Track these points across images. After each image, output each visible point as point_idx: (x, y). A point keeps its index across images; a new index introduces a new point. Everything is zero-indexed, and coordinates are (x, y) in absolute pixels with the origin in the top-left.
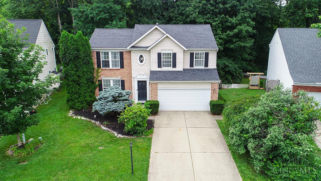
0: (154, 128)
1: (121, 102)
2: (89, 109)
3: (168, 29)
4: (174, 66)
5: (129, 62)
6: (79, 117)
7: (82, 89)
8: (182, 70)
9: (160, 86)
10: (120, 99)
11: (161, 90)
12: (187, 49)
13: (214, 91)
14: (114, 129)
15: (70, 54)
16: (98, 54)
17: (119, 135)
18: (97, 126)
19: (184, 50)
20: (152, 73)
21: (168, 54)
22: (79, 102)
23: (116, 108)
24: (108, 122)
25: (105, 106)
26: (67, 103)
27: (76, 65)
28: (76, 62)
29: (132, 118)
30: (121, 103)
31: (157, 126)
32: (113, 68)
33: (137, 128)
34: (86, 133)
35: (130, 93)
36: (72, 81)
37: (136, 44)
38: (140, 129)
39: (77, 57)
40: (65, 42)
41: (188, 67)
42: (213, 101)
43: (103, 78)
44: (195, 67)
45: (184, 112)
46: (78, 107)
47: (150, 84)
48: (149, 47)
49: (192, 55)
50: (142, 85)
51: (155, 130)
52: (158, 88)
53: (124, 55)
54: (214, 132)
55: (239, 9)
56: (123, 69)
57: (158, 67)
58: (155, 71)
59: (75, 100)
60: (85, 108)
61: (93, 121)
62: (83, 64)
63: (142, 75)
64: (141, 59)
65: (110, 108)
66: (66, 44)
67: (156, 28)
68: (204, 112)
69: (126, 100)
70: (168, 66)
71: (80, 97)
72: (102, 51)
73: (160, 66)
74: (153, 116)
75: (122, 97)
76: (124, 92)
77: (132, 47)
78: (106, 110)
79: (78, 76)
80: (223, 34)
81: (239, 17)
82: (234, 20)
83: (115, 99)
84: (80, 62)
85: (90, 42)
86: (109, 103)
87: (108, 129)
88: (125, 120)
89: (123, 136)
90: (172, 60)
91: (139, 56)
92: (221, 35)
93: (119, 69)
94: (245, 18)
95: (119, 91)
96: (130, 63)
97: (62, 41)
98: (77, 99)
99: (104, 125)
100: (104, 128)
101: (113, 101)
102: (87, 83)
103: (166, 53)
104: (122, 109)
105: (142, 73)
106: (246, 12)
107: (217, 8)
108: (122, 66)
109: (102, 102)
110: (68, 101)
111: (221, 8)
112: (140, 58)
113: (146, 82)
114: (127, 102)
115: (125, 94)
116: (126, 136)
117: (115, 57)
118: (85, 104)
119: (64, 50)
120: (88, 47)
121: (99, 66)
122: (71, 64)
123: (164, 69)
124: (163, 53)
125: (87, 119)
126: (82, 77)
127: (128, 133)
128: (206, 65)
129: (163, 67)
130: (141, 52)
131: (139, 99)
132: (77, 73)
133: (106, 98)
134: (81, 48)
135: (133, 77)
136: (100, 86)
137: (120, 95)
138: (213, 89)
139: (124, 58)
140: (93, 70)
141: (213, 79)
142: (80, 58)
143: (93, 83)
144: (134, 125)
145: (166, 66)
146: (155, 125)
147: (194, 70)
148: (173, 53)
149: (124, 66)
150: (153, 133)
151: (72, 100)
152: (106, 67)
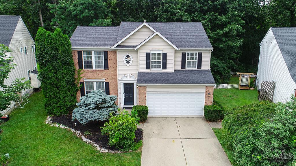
0: (143, 139)
1: (105, 109)
2: (69, 115)
3: (157, 27)
4: (165, 67)
5: (114, 62)
6: (57, 125)
7: (61, 93)
8: (173, 71)
9: (149, 90)
10: (104, 105)
11: (150, 94)
12: (179, 49)
13: (209, 95)
14: (97, 141)
15: (46, 53)
16: (80, 53)
17: (103, 149)
18: (77, 137)
19: (176, 50)
20: (140, 75)
21: (158, 54)
22: (58, 107)
23: (99, 117)
24: (89, 132)
25: (86, 114)
26: (45, 108)
27: (54, 66)
28: (54, 62)
29: (117, 131)
30: (105, 111)
31: (146, 137)
32: (96, 69)
33: (123, 142)
34: (64, 146)
35: (116, 99)
36: (50, 84)
37: (122, 42)
38: (127, 142)
39: (55, 58)
40: (41, 41)
41: (179, 68)
42: (208, 106)
43: (85, 80)
44: (187, 69)
45: (176, 118)
46: (57, 112)
47: (137, 87)
48: (137, 46)
49: (184, 55)
50: (129, 88)
51: (144, 142)
52: (147, 92)
53: (108, 55)
54: (213, 144)
55: (228, 8)
56: (107, 70)
57: (147, 69)
58: (143, 73)
59: (54, 105)
60: (65, 114)
61: (73, 130)
62: (62, 65)
63: (128, 77)
64: (128, 60)
65: (92, 117)
66: (42, 42)
67: (145, 25)
68: (197, 118)
69: (111, 107)
70: (158, 68)
71: (59, 101)
72: (84, 50)
73: (148, 67)
74: (142, 124)
75: (106, 103)
76: (108, 98)
77: (118, 46)
78: (88, 119)
79: (56, 78)
80: (212, 33)
81: (229, 15)
82: (224, 18)
83: (98, 107)
84: (58, 62)
85: (71, 40)
86: (91, 111)
87: (90, 141)
88: (110, 133)
89: (107, 151)
90: (162, 61)
91: (125, 57)
92: (210, 33)
93: (103, 71)
94: (235, 16)
95: (103, 97)
96: (116, 64)
97: (38, 40)
98: (56, 104)
99: (85, 136)
100: (85, 140)
101: (95, 109)
102: (67, 87)
103: (155, 53)
104: (106, 118)
105: (128, 75)
106: (235, 10)
107: (206, 6)
108: (107, 67)
109: (83, 110)
110: (46, 106)
111: (210, 5)
112: (126, 58)
113: (133, 84)
114: (112, 109)
115: (109, 100)
116: (110, 151)
117: (99, 58)
118: (64, 110)
119: (40, 49)
120: (68, 46)
121: (81, 67)
122: (48, 65)
123: (153, 70)
124: (152, 54)
125: (66, 127)
126: (61, 80)
127: (113, 148)
128: (200, 66)
129: (152, 68)
130: (127, 52)
131: (125, 104)
132: (55, 75)
133: (87, 105)
134: (60, 47)
135: (119, 79)
136: (82, 88)
137: (104, 101)
138: (208, 93)
139: (109, 59)
140: (74, 72)
141: (208, 82)
142: (59, 58)
143: (73, 85)
144: (120, 138)
145: (155, 68)
146: (145, 135)
147: (186, 71)
148: (163, 53)
149: (109, 66)
150: (142, 146)
151: (50, 104)
152: (88, 68)
